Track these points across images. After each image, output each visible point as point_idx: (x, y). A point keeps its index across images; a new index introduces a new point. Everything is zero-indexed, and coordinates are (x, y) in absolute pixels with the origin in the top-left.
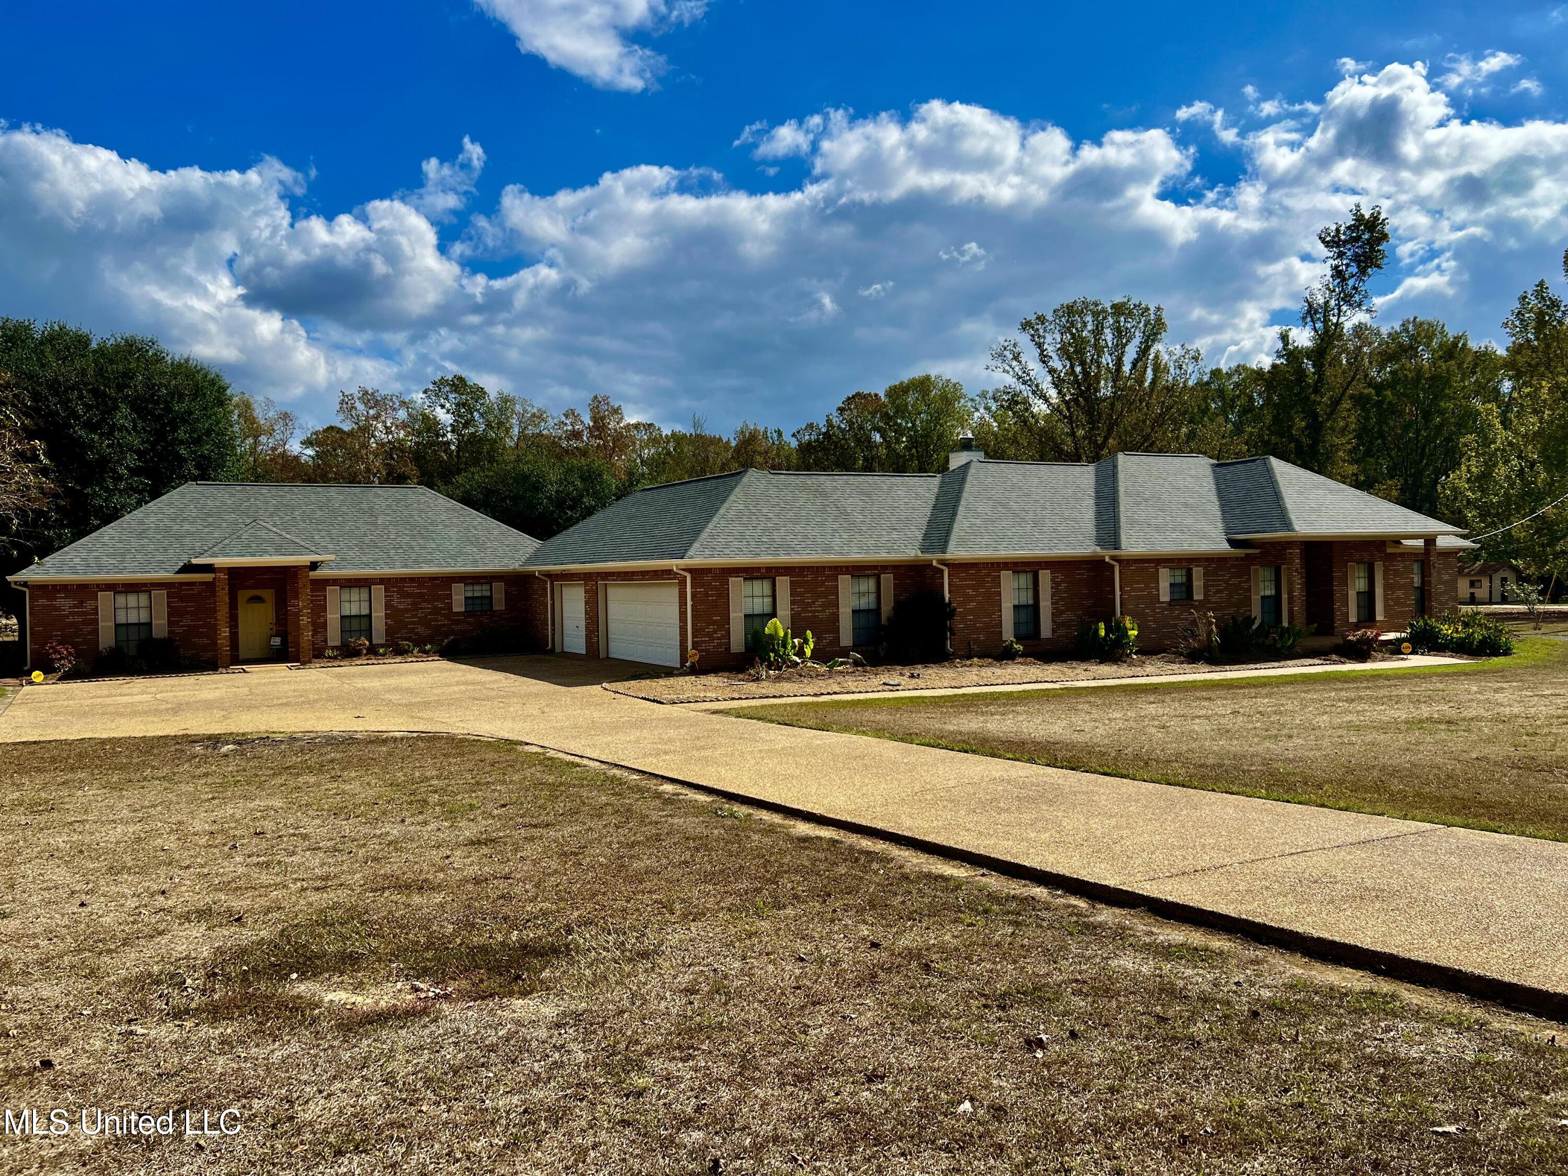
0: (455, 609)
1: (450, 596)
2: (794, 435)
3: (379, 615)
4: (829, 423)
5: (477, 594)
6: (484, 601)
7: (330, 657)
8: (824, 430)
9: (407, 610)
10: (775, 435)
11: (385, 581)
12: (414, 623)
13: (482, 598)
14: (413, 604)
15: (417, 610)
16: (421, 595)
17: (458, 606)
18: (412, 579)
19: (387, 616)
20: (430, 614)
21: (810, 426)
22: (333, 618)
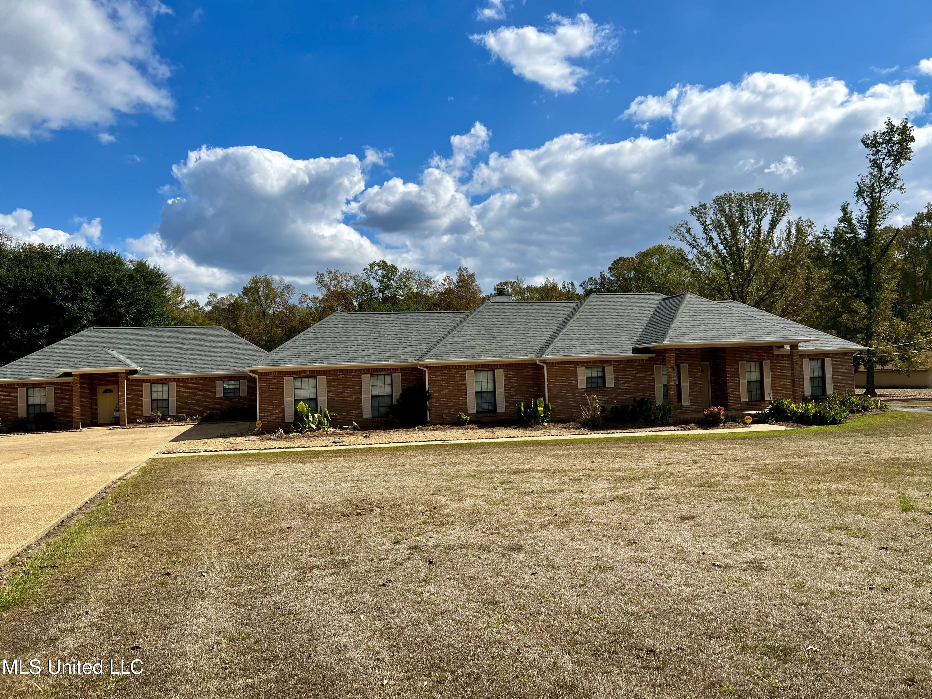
0: (217, 396)
1: (214, 388)
2: (581, 285)
3: (173, 399)
4: (602, 277)
5: (231, 387)
6: (236, 391)
7: (139, 423)
8: (599, 281)
9: (189, 396)
10: (570, 285)
11: (177, 380)
12: (193, 403)
13: (234, 389)
14: (192, 392)
15: (195, 396)
16: (197, 388)
17: (219, 394)
18: (192, 379)
19: (177, 400)
20: (202, 398)
21: (591, 279)
22: (146, 401)
